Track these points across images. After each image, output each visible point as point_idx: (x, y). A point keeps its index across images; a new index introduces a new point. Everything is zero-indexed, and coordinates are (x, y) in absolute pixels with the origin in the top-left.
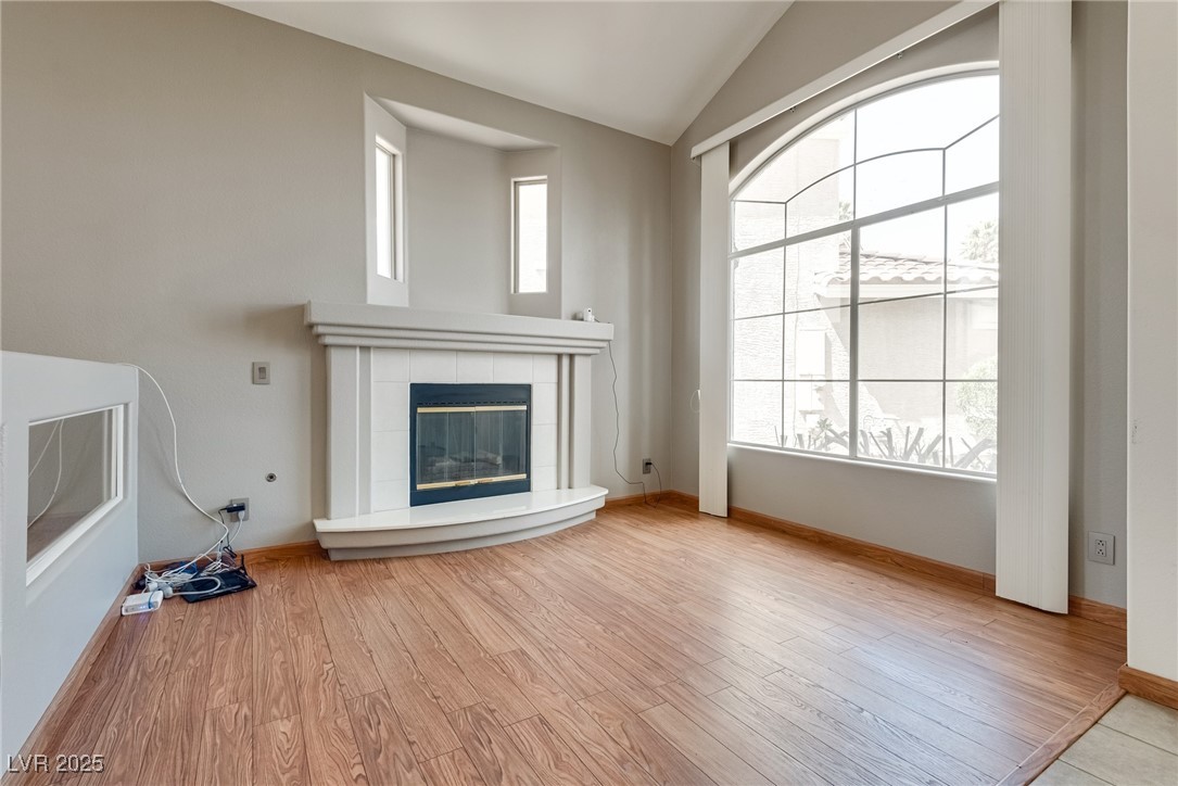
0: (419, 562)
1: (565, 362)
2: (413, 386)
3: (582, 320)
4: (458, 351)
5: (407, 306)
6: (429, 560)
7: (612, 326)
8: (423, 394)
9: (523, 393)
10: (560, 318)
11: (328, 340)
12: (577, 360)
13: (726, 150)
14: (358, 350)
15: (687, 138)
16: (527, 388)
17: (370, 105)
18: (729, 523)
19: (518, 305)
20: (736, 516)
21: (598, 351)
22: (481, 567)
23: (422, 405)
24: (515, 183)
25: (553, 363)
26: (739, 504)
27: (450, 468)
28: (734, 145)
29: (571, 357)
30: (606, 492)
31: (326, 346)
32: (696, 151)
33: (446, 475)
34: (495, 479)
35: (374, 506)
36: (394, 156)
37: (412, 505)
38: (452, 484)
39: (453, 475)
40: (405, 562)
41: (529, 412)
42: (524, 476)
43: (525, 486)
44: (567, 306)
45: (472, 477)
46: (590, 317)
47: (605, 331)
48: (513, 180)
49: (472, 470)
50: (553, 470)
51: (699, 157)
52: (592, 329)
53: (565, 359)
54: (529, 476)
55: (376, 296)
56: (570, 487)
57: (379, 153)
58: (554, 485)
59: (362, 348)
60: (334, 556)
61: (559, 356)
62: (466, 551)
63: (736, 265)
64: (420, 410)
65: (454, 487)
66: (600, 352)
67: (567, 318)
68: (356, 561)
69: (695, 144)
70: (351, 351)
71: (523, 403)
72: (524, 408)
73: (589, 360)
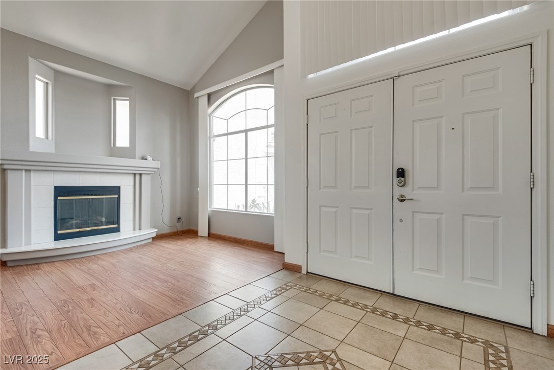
0: (56, 263)
1: (138, 177)
2: (55, 187)
3: (146, 159)
4: (80, 172)
5: (53, 151)
6: (62, 262)
7: (160, 162)
8: (60, 191)
9: (116, 190)
10: (135, 158)
11: (5, 167)
12: (143, 176)
13: (206, 98)
14: (24, 172)
15: (194, 89)
16: (118, 188)
17: (31, 61)
18: (208, 239)
19: (115, 152)
20: (211, 236)
21: (153, 172)
22: (87, 262)
23: (60, 196)
24: (114, 99)
25: (132, 177)
26: (212, 231)
27: (76, 223)
28: (209, 95)
29: (141, 175)
30: (157, 230)
31: (5, 169)
32: (196, 95)
33: (74, 227)
34: (100, 228)
35: (33, 242)
36: (47, 83)
37: (55, 240)
38: (78, 230)
39: (78, 226)
40: (49, 264)
41: (119, 199)
42: (117, 226)
43: (117, 230)
44: (139, 153)
45: (89, 227)
46: (150, 158)
47: (157, 164)
48: (112, 98)
49: (89, 224)
50: (131, 223)
51: (198, 97)
52: (150, 163)
53: (138, 176)
54: (119, 225)
55: (33, 147)
56: (140, 229)
57: (37, 82)
58: (132, 229)
59: (26, 170)
60: (9, 264)
61: (135, 174)
62: (82, 258)
63: (214, 140)
64: (59, 198)
65: (78, 232)
66: (155, 173)
67: (139, 159)
68: (22, 265)
69: (195, 93)
70: (20, 172)
71: (116, 194)
72: (117, 196)
73: (150, 176)
